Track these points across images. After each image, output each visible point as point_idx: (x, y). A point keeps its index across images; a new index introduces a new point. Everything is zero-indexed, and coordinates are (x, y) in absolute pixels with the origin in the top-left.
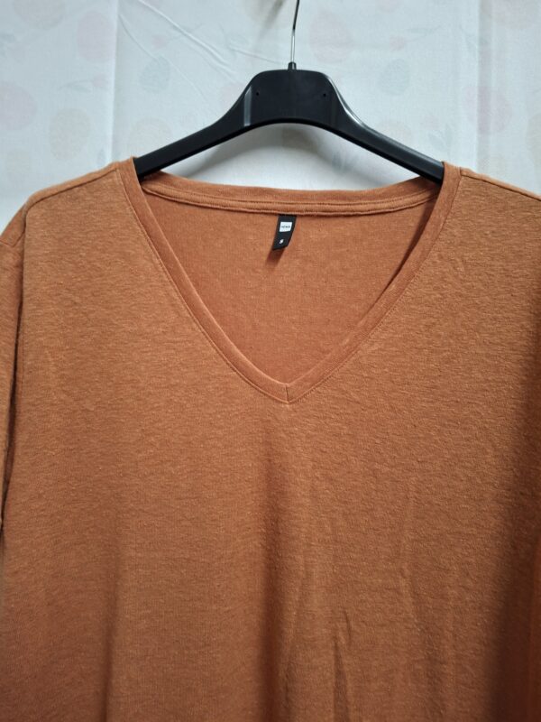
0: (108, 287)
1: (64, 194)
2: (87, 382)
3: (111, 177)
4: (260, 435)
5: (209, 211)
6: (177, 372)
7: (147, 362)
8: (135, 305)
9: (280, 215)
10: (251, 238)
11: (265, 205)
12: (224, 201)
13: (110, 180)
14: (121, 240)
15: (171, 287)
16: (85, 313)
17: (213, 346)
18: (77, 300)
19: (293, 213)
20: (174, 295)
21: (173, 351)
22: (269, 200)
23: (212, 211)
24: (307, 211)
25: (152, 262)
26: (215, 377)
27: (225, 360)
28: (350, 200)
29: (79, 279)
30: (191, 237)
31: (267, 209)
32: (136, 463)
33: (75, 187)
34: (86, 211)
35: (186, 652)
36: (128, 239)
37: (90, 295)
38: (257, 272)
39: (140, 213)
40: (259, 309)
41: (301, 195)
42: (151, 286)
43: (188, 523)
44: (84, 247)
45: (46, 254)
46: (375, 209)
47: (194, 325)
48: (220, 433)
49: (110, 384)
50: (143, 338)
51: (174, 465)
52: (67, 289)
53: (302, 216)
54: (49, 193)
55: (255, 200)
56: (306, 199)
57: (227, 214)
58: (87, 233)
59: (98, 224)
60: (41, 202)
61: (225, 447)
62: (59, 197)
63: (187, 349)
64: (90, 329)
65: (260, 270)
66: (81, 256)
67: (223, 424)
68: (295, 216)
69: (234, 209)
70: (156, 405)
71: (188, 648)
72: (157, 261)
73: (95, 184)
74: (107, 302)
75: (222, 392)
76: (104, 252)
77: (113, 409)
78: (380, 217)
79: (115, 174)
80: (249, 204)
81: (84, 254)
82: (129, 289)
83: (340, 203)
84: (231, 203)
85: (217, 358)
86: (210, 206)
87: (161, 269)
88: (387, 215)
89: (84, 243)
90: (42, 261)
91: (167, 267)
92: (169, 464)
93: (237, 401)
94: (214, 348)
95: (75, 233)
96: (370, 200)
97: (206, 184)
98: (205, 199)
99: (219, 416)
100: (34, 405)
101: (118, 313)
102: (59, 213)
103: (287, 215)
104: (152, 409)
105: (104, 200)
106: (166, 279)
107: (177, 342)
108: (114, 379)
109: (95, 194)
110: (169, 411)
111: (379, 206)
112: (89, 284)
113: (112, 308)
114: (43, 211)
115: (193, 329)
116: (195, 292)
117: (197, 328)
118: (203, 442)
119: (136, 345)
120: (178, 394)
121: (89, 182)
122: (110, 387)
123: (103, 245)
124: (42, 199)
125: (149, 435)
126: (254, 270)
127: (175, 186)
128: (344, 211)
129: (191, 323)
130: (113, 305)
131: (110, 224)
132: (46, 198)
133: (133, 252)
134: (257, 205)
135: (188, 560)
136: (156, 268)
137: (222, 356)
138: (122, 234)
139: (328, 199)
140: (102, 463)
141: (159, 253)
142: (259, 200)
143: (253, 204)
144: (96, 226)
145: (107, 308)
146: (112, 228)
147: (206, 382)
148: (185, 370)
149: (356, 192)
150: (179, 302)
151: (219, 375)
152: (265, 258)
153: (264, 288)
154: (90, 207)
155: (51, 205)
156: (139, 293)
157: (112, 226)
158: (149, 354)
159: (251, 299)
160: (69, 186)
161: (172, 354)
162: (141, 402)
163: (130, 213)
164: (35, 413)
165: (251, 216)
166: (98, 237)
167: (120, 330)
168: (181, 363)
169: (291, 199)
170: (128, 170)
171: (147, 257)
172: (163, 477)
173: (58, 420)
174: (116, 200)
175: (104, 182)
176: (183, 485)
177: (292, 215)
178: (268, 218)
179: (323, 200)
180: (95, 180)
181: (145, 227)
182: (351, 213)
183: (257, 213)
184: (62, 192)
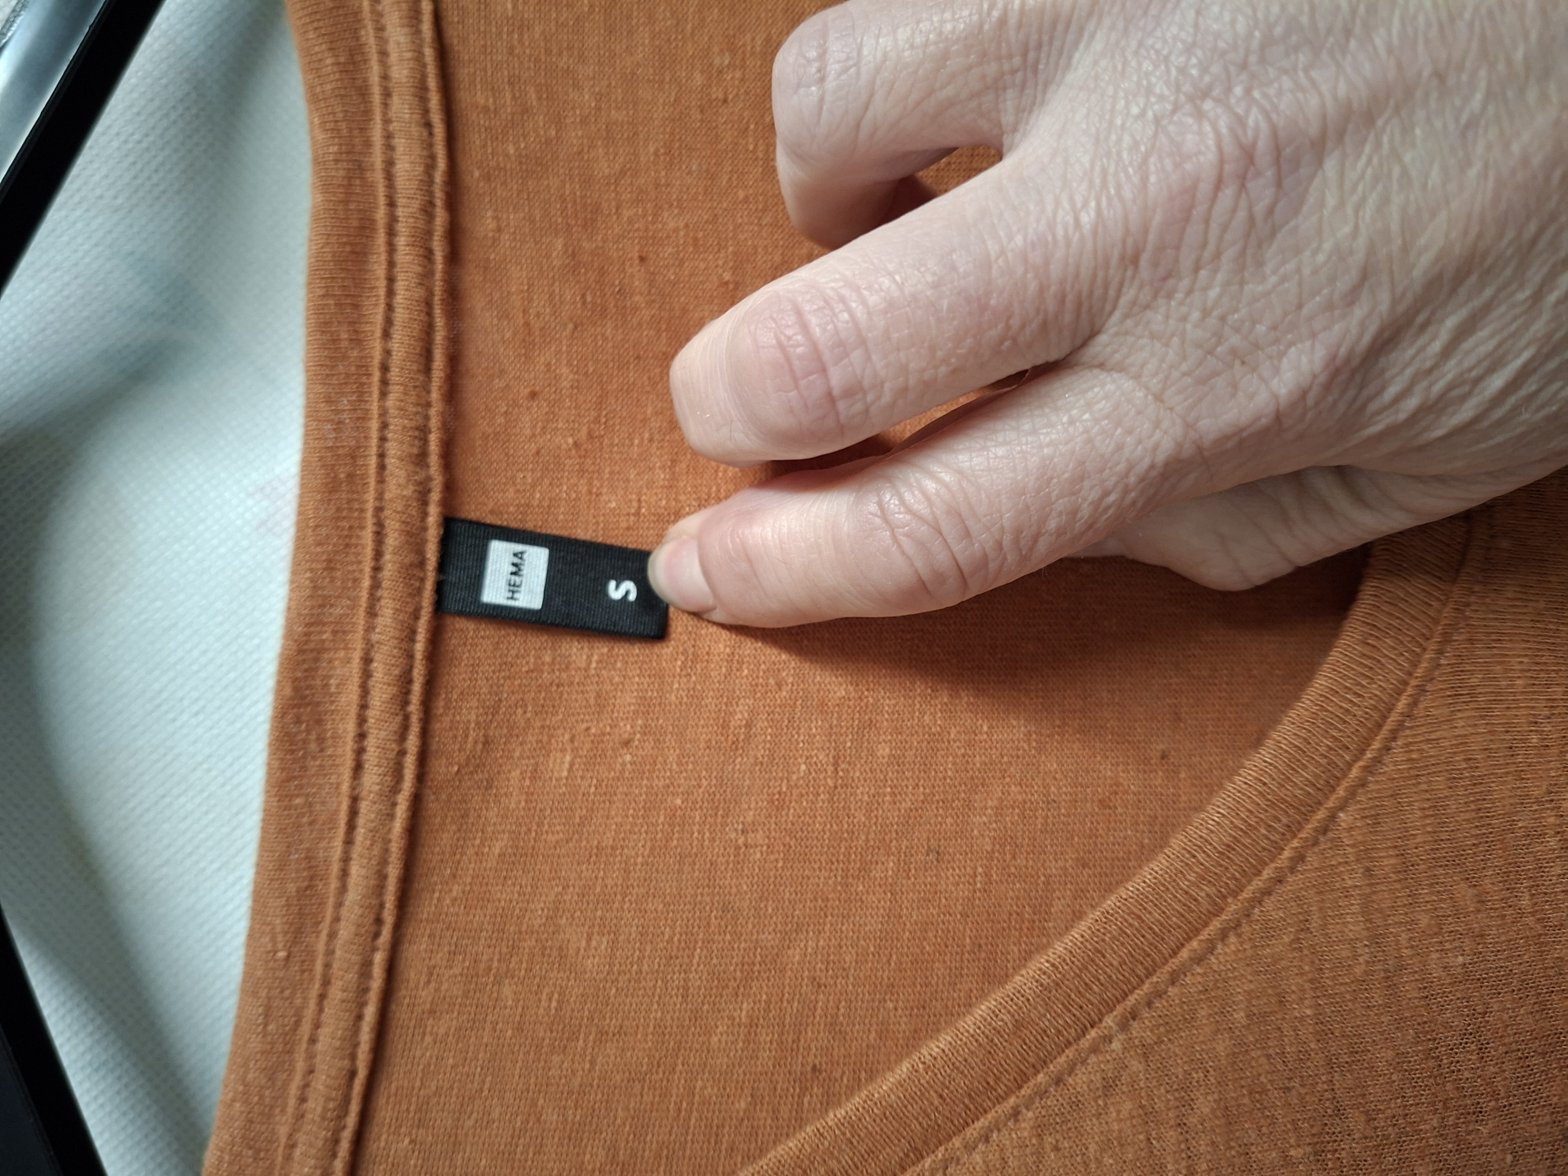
5: (401, 1014)
9: (439, 607)
12: (345, 932)
19: (433, 534)
22: (355, 670)
23: (403, 994)
24: (421, 458)
28: (366, 227)
30: (552, 1117)
31: (405, 680)
41: (331, 486)
46: (421, 89)
47: (1080, 1080)
53: (450, 488)
56: (355, 455)
57: (426, 907)
68: (449, 523)
69: (394, 871)
78: (463, 74)
80: (373, 780)
83: (380, 271)
84: (357, 889)
86: (370, 1012)
88: (452, 33)
96: (367, 113)
97: (239, 1032)
103: (442, 567)
111: (401, 73)
128: (428, 255)
139: (357, 340)
142: (350, 727)
143: (372, 756)
148: (1356, 1121)
149: (324, 185)
165: (440, 769)
169: (348, 544)
177: (445, 542)
178: (460, 676)
179: (363, 368)
182: (441, 217)
183: (425, 734)
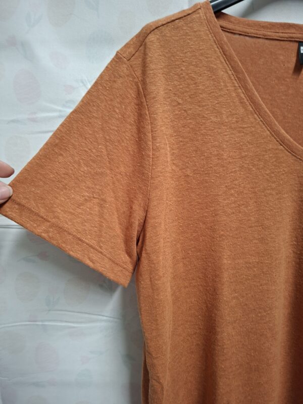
0: (200, 92)
1: (170, 24)
2: (187, 157)
3: (199, 13)
4: (296, 185)
6: (246, 148)
7: (227, 141)
8: (218, 103)
9: (300, 42)
10: (282, 58)
11: (291, 35)
12: (264, 32)
13: (198, 15)
14: (207, 58)
15: (240, 91)
16: (184, 110)
17: (267, 129)
18: (181, 102)
20: (242, 95)
21: (243, 134)
22: (293, 32)
25: (228, 73)
26: (269, 150)
27: (275, 138)
29: (181, 87)
31: (292, 38)
32: (223, 207)
33: (177, 19)
34: (184, 37)
35: (259, 315)
36: (211, 57)
37: (188, 97)
38: (286, 81)
39: (218, 38)
40: (288, 105)
42: (227, 90)
43: (257, 241)
44: (184, 64)
45: (162, 69)
47: (256, 116)
48: (274, 185)
49: (203, 157)
50: (224, 126)
51: (247, 207)
52: (174, 94)
54: (160, 23)
55: (285, 32)
57: (267, 41)
58: (186, 53)
59: (192, 46)
60: (156, 30)
61: (277, 194)
62: (167, 26)
63: (251, 132)
64: (189, 121)
65: (288, 80)
66: (182, 70)
67: (275, 180)
70: (234, 170)
71: (260, 312)
72: (230, 73)
73: (189, 18)
74: (199, 102)
75: (274, 160)
76: (197, 67)
77: (206, 174)
79: (200, 11)
80: (281, 35)
81: (184, 68)
82: (213, 92)
84: (269, 33)
85: (270, 137)
87: (233, 78)
89: (184, 60)
90: (159, 73)
91: (237, 77)
92: (243, 206)
93: (284, 165)
94: (269, 131)
95: (178, 53)
97: (251, 21)
98: (252, 31)
99: (273, 175)
100: (161, 173)
101: (207, 109)
102: (167, 38)
104: (231, 172)
105: (195, 30)
106: (237, 85)
107: (245, 127)
108: (206, 154)
109: (189, 25)
110: (242, 173)
112: (188, 90)
113: (203, 106)
114: (158, 37)
115: (255, 119)
116: (256, 93)
117: (257, 118)
118: (263, 192)
119: (219, 130)
120: (247, 162)
121: (185, 16)
122: (203, 159)
123: (196, 62)
124: (157, 28)
125: (230, 189)
126: (284, 80)
127: (231, 22)
129: (253, 115)
130: (204, 104)
131: (199, 47)
132: (159, 27)
133: (215, 67)
134: (286, 35)
135: (258, 263)
136: (230, 78)
137: (273, 136)
138: (208, 54)
140: (198, 209)
141: (232, 67)
142: (287, 32)
143: (283, 34)
144: (191, 48)
145: (199, 106)
146: (200, 50)
147: (264, 153)
148: (251, 146)
150: (245, 101)
151: (272, 149)
152: (291, 72)
153: (290, 92)
154: (187, 34)
155: (162, 32)
156: (220, 95)
157: (201, 48)
158: (228, 136)
159: (282, 99)
160: (173, 19)
161: (242, 136)
162: (224, 168)
163: (212, 39)
164: (162, 178)
165: (282, 42)
166: (192, 56)
167: (209, 121)
168: (248, 142)
170: (207, 9)
171: (224, 70)
172: (240, 215)
173: (172, 182)
174: (202, 29)
175: (194, 16)
176: (252, 219)
178: (292, 44)
180: (189, 14)
181: (222, 48)
184: (168, 23)
